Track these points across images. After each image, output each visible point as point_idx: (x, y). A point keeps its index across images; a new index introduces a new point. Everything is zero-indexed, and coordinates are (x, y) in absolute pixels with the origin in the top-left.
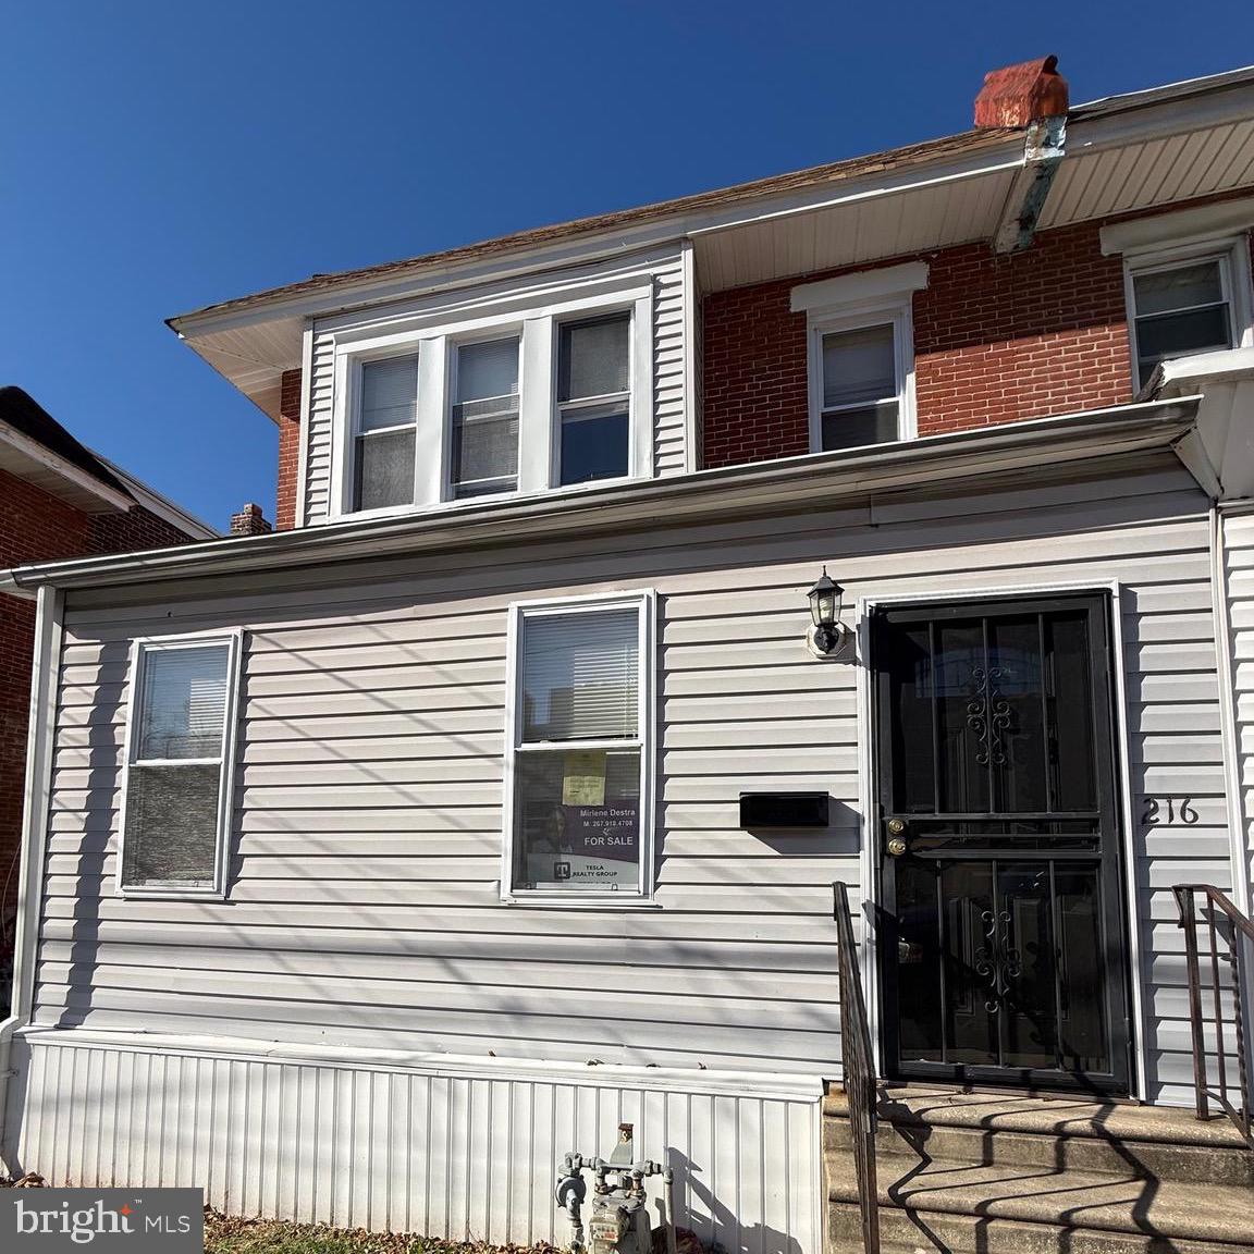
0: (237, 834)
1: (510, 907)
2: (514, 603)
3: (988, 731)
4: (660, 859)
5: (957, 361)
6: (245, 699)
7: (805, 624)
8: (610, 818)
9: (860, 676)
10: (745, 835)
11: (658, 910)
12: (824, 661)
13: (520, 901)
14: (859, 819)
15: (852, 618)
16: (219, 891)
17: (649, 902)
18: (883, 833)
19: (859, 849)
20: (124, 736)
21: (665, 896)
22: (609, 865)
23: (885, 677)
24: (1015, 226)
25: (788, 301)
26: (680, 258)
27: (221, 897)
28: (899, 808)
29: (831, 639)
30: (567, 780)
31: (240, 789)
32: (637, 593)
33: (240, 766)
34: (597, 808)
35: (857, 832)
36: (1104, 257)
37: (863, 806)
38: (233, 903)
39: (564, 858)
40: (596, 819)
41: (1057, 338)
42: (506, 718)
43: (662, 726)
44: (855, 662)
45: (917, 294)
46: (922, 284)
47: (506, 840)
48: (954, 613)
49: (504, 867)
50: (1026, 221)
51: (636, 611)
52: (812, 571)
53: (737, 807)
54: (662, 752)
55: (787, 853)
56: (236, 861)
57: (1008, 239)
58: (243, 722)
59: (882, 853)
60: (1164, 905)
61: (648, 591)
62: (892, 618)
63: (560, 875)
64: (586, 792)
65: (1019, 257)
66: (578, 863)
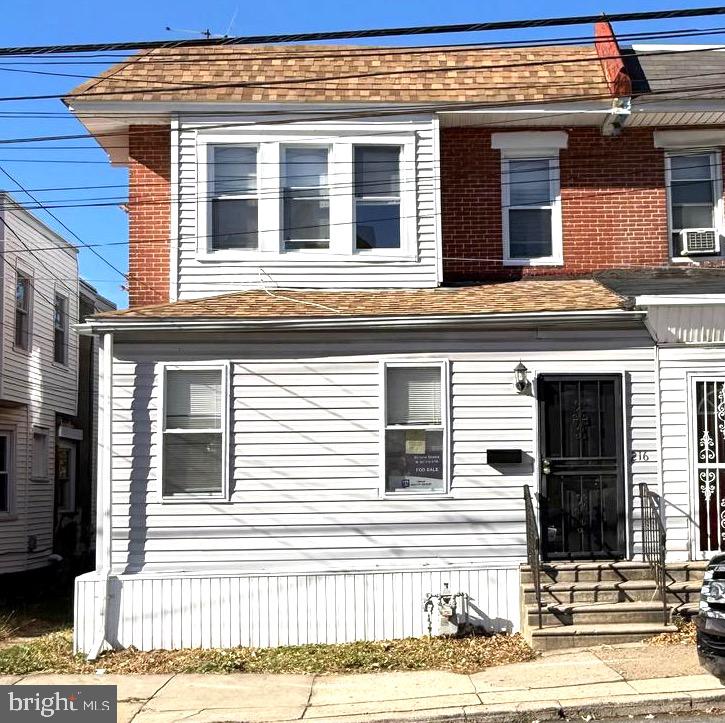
0: (232, 469)
1: (385, 500)
2: (383, 359)
3: (581, 425)
4: (452, 477)
6: (233, 399)
7: (512, 378)
8: (428, 459)
9: (532, 401)
10: (488, 466)
11: (452, 499)
12: (520, 394)
13: (389, 497)
14: (533, 460)
15: (531, 377)
16: (224, 498)
17: (448, 495)
18: (542, 465)
20: (157, 416)
21: (454, 493)
22: (428, 480)
23: (543, 403)
24: (612, 125)
27: (227, 501)
28: (548, 456)
29: (523, 387)
30: (407, 442)
31: (233, 445)
32: (441, 360)
33: (232, 434)
34: (422, 455)
35: (532, 464)
37: (535, 455)
38: (232, 503)
39: (407, 478)
43: (452, 419)
44: (531, 395)
48: (568, 379)
49: (381, 483)
50: (618, 125)
51: (439, 368)
53: (486, 455)
54: (452, 431)
55: (505, 474)
56: (233, 482)
57: (609, 129)
58: (232, 410)
59: (542, 473)
60: (637, 490)
61: (445, 359)
62: (547, 379)
63: (405, 485)
64: (417, 448)
66: (413, 480)
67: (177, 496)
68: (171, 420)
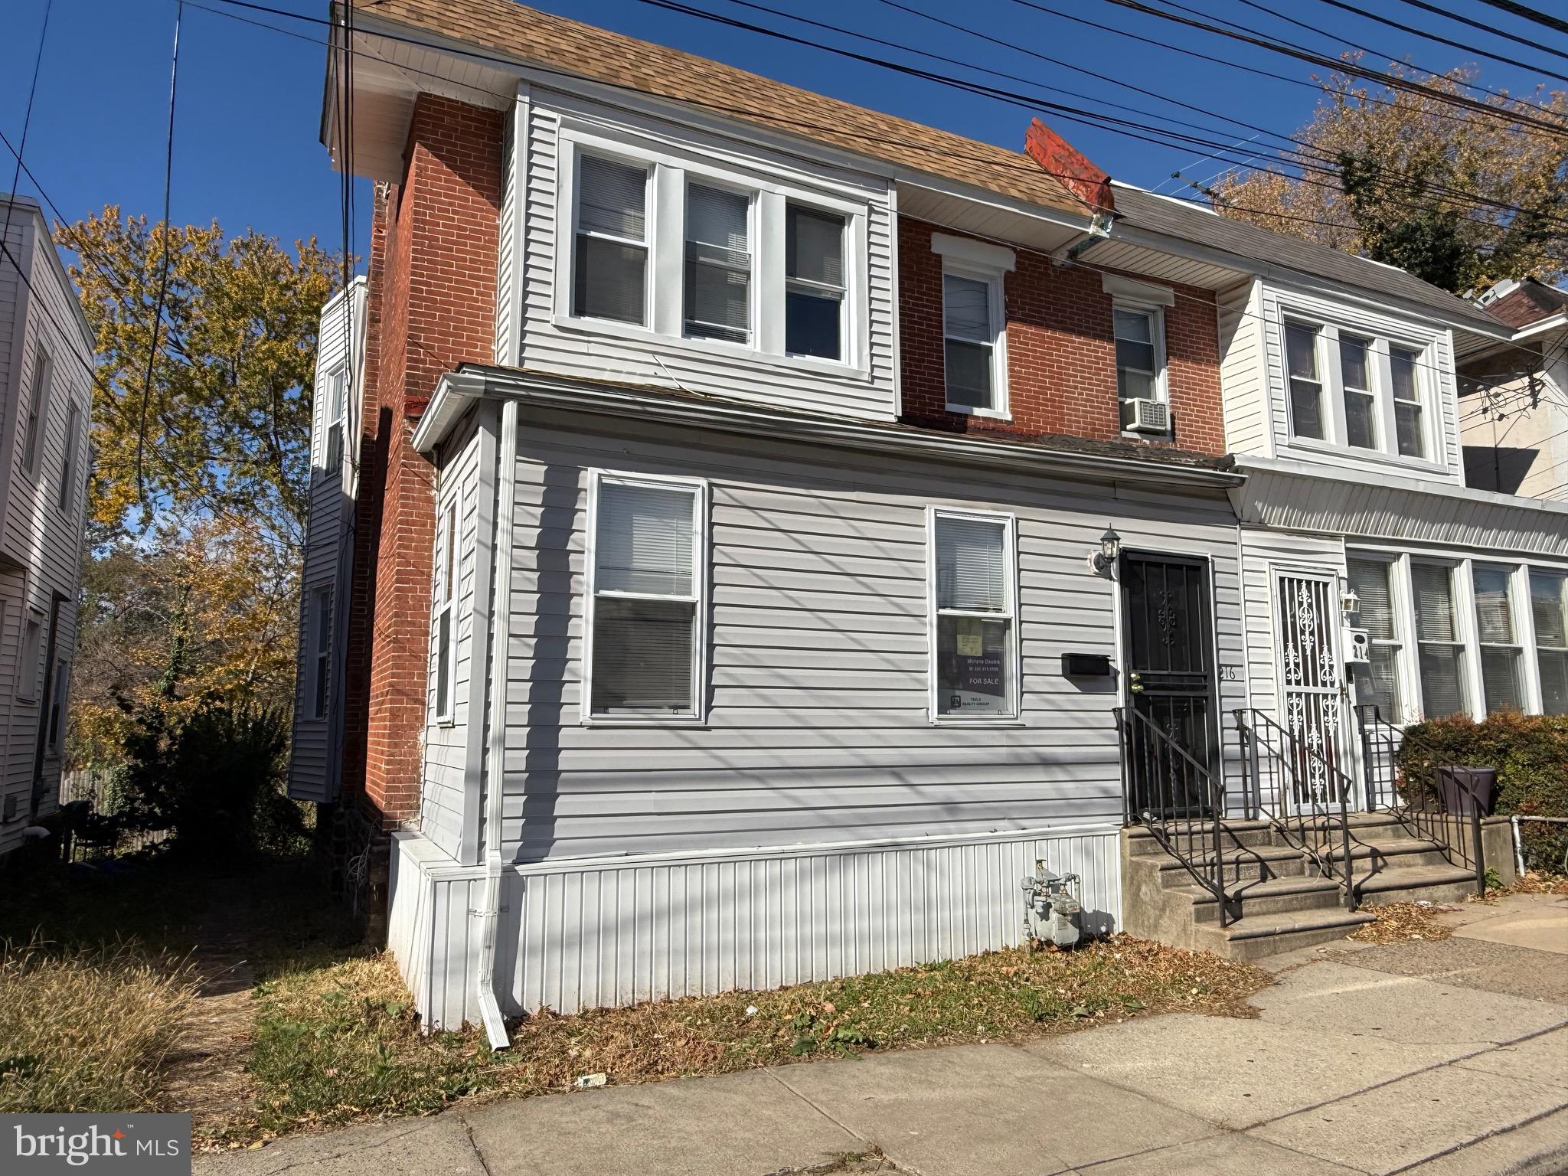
0: (711, 667)
1: (936, 727)
3: (1167, 626)
4: (1022, 693)
5: (1032, 334)
6: (712, 545)
7: (1088, 552)
8: (984, 665)
9: (1116, 587)
10: (1063, 679)
11: (1023, 727)
12: (1097, 575)
13: (943, 723)
14: (1117, 673)
16: (699, 719)
17: (1018, 722)
18: (1129, 682)
19: (1116, 689)
20: (582, 564)
21: (1027, 719)
22: (984, 697)
23: (1127, 589)
24: (1066, 254)
25: (929, 241)
26: (886, 194)
27: (701, 723)
28: (1135, 668)
30: (961, 637)
31: (712, 626)
32: (1006, 515)
33: (712, 606)
34: (978, 658)
35: (1115, 680)
36: (1102, 292)
37: (1118, 663)
38: (708, 729)
39: (958, 693)
40: (980, 665)
41: (1082, 339)
42: (928, 589)
43: (1021, 606)
44: (1111, 578)
45: (1009, 272)
46: (1013, 268)
47: (932, 677)
48: (1153, 559)
49: (932, 698)
50: (1073, 254)
51: (1003, 526)
52: (1105, 522)
53: (1061, 662)
54: (1022, 623)
55: (1085, 691)
56: (710, 691)
57: (1061, 258)
58: (712, 566)
59: (1129, 692)
60: (1229, 720)
61: (1012, 515)
62: (1131, 557)
63: (954, 705)
64: (972, 647)
65: (1066, 272)
66: (966, 696)
67: (615, 715)
68: (605, 574)
